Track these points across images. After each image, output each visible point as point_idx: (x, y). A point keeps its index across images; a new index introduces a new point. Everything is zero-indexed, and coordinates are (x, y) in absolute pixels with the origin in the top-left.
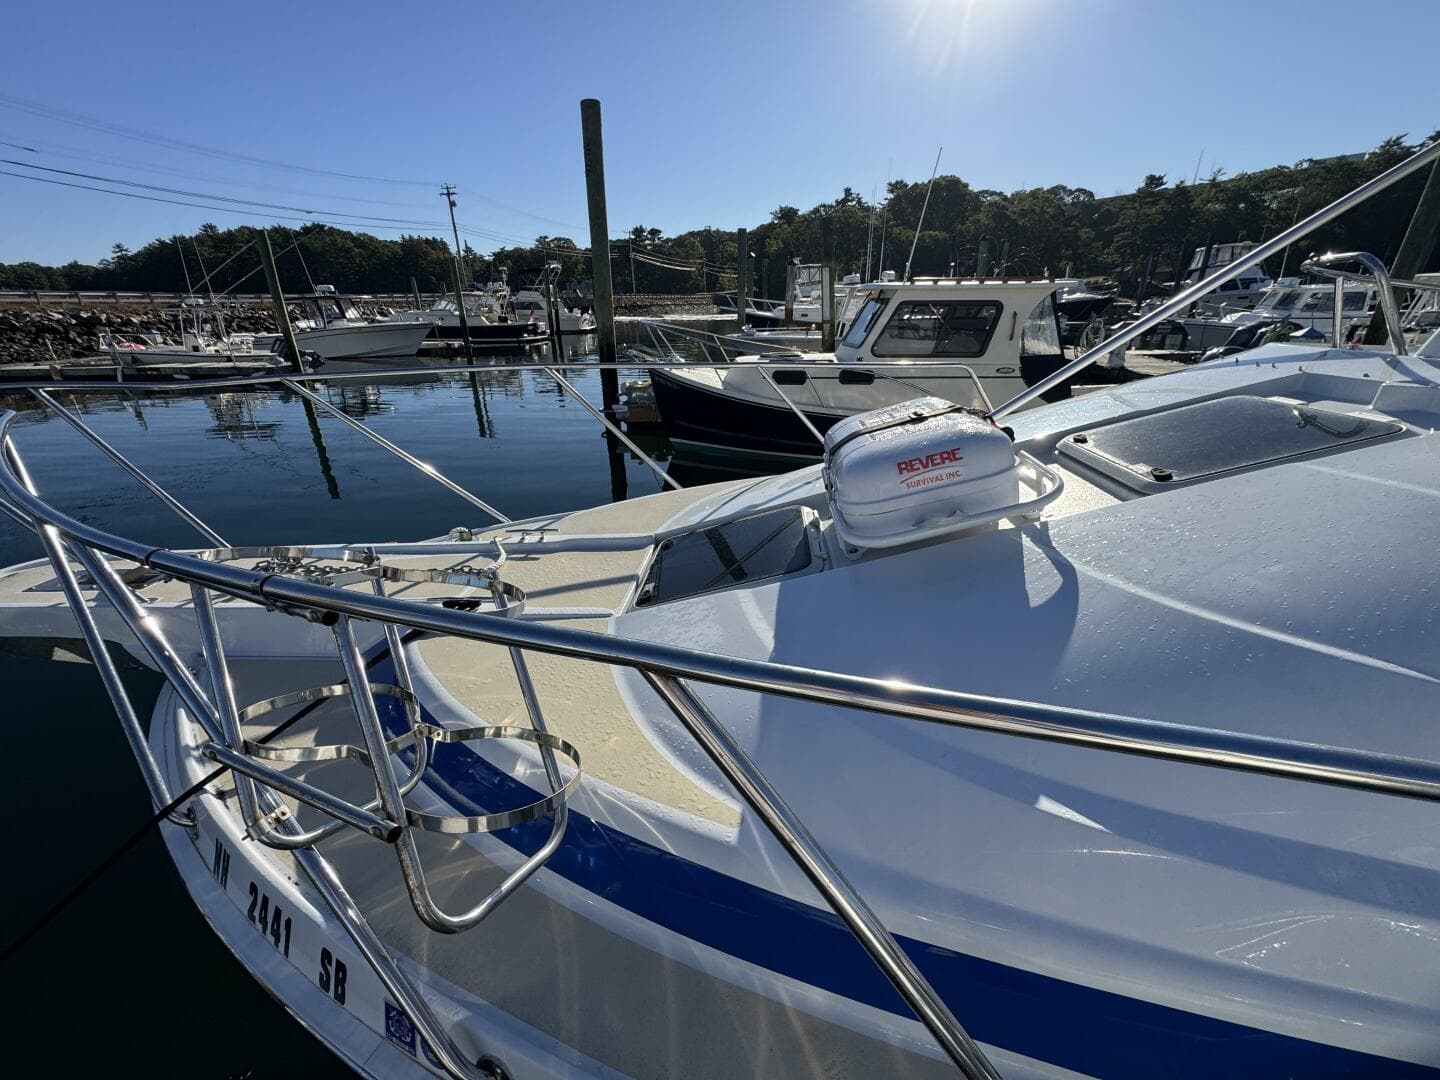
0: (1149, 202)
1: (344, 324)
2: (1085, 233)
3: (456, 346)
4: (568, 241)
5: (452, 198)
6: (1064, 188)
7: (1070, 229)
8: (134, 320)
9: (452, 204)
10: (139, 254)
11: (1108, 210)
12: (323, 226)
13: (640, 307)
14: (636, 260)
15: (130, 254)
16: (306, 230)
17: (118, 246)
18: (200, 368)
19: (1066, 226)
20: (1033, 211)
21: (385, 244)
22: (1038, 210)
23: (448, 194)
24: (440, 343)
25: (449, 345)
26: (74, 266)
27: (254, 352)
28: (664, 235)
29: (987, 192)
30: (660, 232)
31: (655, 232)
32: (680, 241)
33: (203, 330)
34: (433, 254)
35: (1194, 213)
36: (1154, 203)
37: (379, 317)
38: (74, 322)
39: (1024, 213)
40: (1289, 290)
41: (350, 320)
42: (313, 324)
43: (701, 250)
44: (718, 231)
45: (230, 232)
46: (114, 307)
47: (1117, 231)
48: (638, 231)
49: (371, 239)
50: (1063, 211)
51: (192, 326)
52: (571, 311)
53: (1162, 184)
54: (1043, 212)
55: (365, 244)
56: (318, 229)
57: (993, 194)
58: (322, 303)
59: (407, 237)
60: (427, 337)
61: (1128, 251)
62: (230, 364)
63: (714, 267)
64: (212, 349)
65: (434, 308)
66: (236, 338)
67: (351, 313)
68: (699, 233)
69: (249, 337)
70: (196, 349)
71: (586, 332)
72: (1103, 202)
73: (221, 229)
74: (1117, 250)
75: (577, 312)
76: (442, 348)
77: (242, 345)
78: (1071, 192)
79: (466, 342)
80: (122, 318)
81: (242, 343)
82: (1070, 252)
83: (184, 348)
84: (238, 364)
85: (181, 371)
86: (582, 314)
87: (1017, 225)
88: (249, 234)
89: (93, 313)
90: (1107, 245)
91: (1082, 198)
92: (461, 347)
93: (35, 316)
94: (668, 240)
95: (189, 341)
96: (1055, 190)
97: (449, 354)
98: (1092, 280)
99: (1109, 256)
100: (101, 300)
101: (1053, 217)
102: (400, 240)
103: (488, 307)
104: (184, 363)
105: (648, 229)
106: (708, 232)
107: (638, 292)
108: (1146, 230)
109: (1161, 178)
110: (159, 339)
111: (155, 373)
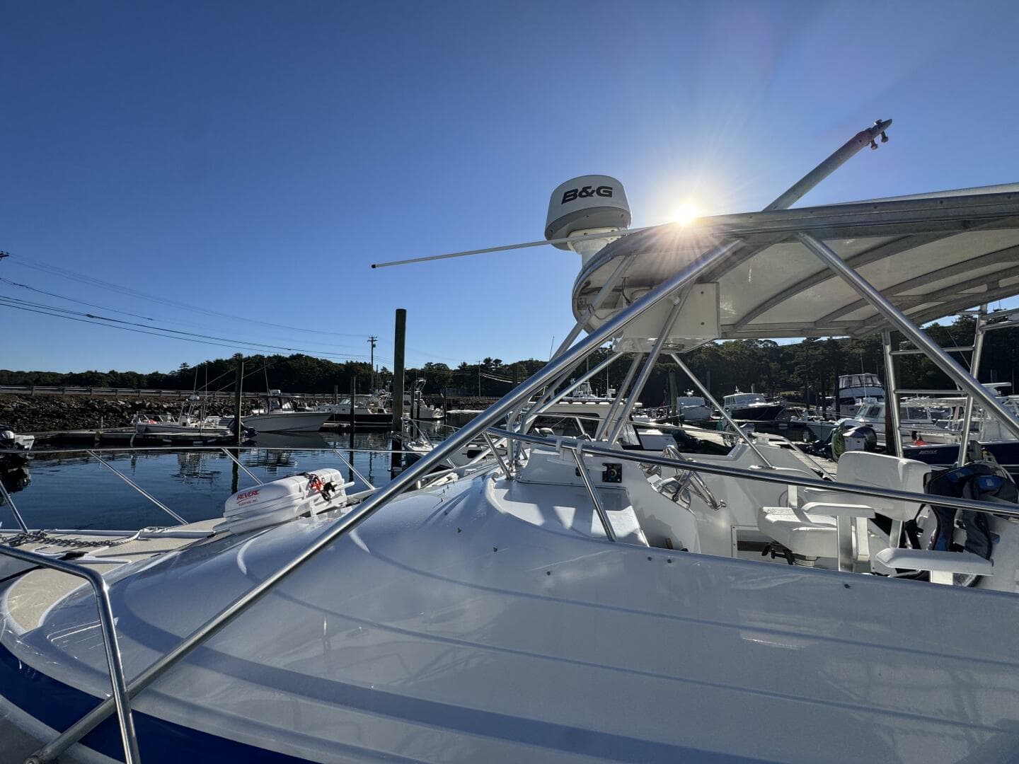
0: (812, 348)
1: (281, 412)
2: (774, 365)
3: (345, 426)
4: (444, 366)
5: (374, 343)
7: (763, 363)
8: (165, 406)
9: (373, 346)
10: (195, 368)
11: (788, 352)
12: (303, 355)
13: (481, 404)
14: (482, 378)
15: (189, 368)
16: (292, 357)
17: (184, 364)
18: (180, 436)
19: (760, 362)
20: (736, 352)
21: (336, 365)
22: (739, 352)
23: (372, 341)
24: (335, 425)
25: (340, 425)
26: (156, 374)
27: (218, 427)
28: (503, 363)
30: (501, 361)
31: (497, 361)
32: (514, 367)
33: (193, 414)
34: (363, 371)
35: (845, 354)
36: (816, 349)
37: (307, 408)
38: (130, 406)
39: (730, 354)
40: (872, 405)
41: (285, 410)
42: (262, 411)
43: (526, 371)
44: (537, 361)
45: (249, 357)
46: (156, 398)
47: (797, 364)
48: (488, 361)
49: (329, 363)
50: (756, 353)
51: (187, 411)
52: (429, 406)
54: (742, 353)
55: (325, 365)
56: (299, 356)
58: (270, 400)
59: (349, 361)
60: (328, 420)
61: (807, 377)
62: (199, 434)
64: (194, 424)
65: (341, 403)
66: (210, 419)
67: (286, 406)
68: (526, 362)
69: (218, 419)
70: (185, 424)
71: (437, 419)
72: (784, 348)
73: (245, 356)
74: (799, 375)
75: (432, 407)
76: (336, 427)
77: (213, 424)
79: (352, 424)
80: (158, 405)
81: (213, 422)
83: (178, 424)
84: (202, 434)
85: (168, 437)
86: (435, 408)
87: (726, 360)
88: (259, 359)
89: (143, 402)
90: (791, 372)
91: (769, 345)
92: (348, 427)
93: (109, 403)
94: (506, 366)
95: (182, 419)
97: (339, 431)
98: (787, 393)
99: (794, 378)
100: (153, 395)
101: (749, 356)
102: (345, 364)
103: (375, 403)
104: (173, 432)
105: (494, 359)
106: (531, 361)
107: (482, 396)
108: (815, 364)
110: (169, 418)
111: (153, 438)
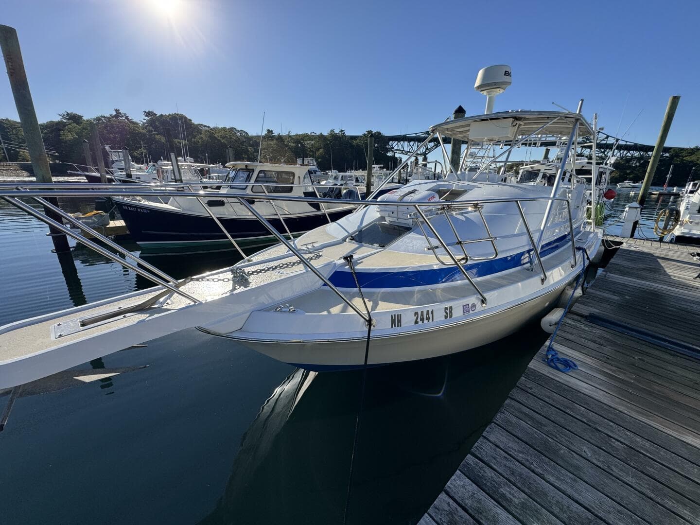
0: (271, 140)
6: (235, 129)
7: (244, 146)
11: (255, 141)
19: (242, 145)
20: (227, 137)
29: (202, 125)
35: (286, 146)
36: (273, 141)
39: (222, 137)
47: (262, 149)
50: (238, 139)
53: (273, 133)
54: (231, 138)
57: (205, 126)
63: (12, 144)
72: (252, 137)
78: (239, 131)
82: (246, 156)
87: (221, 142)
91: (244, 134)
96: (232, 129)
101: (235, 141)
109: (272, 131)
